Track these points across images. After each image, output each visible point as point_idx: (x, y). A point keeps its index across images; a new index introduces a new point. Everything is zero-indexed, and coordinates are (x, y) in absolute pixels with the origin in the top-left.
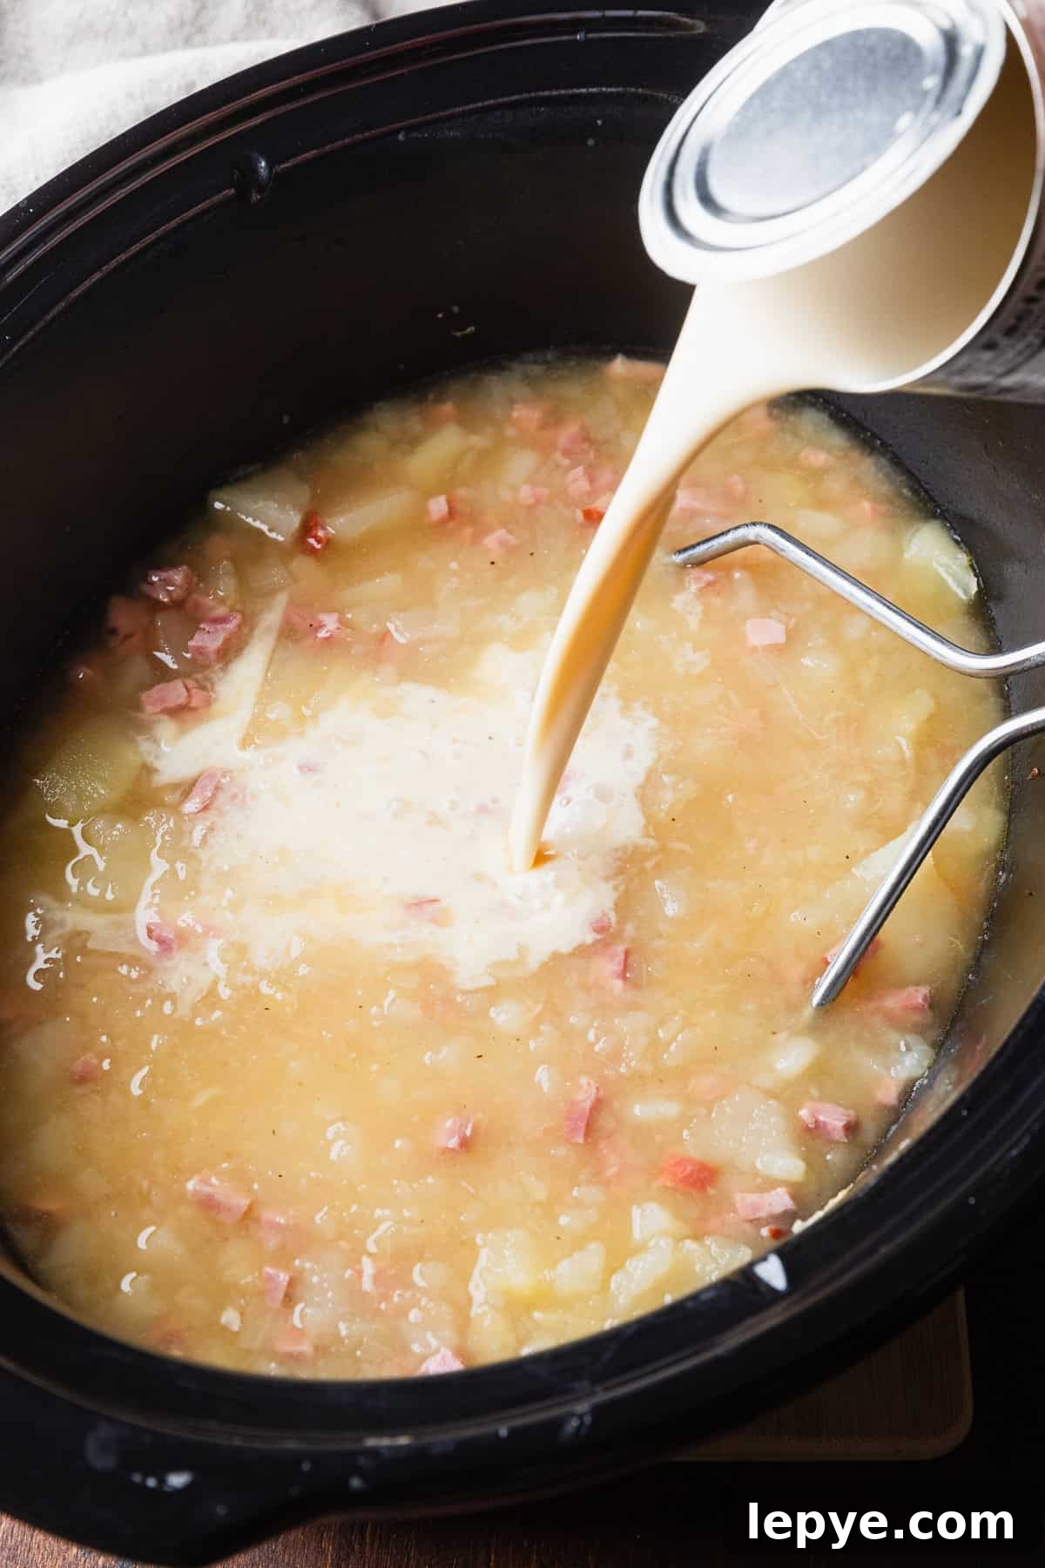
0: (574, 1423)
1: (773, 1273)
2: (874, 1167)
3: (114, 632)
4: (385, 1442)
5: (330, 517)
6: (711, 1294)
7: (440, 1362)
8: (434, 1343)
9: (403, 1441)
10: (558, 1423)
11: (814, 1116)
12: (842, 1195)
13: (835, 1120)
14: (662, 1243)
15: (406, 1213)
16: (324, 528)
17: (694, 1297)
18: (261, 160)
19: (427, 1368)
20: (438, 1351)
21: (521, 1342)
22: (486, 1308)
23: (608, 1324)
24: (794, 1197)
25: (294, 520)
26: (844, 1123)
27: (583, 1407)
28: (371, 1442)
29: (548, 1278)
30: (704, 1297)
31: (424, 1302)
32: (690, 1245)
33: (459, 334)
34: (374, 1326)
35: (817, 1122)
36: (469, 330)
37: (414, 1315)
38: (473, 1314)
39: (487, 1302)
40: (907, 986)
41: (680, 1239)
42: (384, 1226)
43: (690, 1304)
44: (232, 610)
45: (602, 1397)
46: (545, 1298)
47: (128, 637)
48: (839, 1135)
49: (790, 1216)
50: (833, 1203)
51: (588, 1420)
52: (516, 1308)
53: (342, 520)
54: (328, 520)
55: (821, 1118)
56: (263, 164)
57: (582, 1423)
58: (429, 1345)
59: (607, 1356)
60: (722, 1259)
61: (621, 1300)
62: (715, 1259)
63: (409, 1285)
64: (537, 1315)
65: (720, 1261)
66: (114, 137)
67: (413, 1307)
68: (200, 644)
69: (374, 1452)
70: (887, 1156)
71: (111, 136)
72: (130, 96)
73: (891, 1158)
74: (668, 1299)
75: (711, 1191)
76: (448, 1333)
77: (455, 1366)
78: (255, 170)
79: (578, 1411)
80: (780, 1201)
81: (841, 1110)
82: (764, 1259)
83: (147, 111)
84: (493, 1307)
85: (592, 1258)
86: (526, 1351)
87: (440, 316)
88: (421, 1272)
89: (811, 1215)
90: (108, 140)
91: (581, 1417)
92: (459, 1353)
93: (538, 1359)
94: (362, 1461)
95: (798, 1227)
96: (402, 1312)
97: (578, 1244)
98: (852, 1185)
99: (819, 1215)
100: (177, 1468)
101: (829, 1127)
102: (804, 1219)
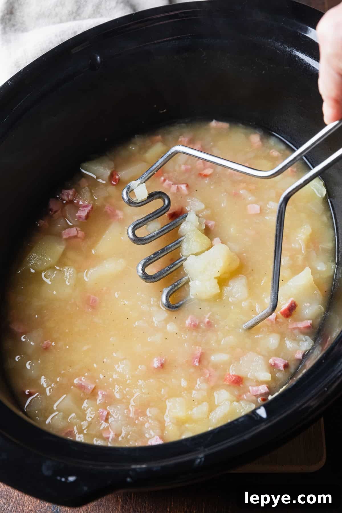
0: (199, 460)
1: (262, 412)
2: (295, 379)
3: (51, 210)
4: (138, 466)
5: (120, 172)
6: (243, 419)
7: (155, 441)
8: (153, 434)
9: (144, 466)
10: (193, 461)
11: (274, 362)
12: (284, 387)
13: (281, 363)
14: (226, 403)
15: (144, 391)
16: (118, 175)
17: (237, 420)
18: (98, 56)
19: (151, 443)
20: (154, 437)
21: (181, 434)
22: (170, 423)
23: (210, 429)
24: (268, 388)
25: (108, 172)
26: (283, 364)
27: (201, 456)
28: (133, 467)
29: (190, 414)
30: (240, 420)
31: (150, 421)
32: (236, 404)
33: (161, 112)
34: (134, 429)
35: (275, 363)
36: (164, 111)
37: (147, 425)
38: (166, 425)
39: (170, 421)
40: (304, 320)
41: (232, 402)
42: (136, 395)
43: (236, 422)
44: (89, 203)
45: (208, 451)
46: (189, 420)
47: (56, 212)
48: (282, 368)
49: (267, 394)
50: (281, 390)
51: (203, 459)
52: (180, 423)
53: (124, 173)
54: (119, 173)
55: (276, 362)
56: (99, 58)
57: (201, 461)
58: (151, 435)
59: (209, 439)
60: (246, 408)
61: (213, 420)
62: (243, 408)
63: (145, 415)
64: (187, 425)
65: (245, 408)
66: (51, 49)
67: (147, 422)
68: (79, 215)
69: (134, 470)
70: (299, 375)
71: (50, 49)
72: (56, 36)
73: (300, 376)
74: (229, 421)
75: (241, 386)
76: (158, 431)
77: (160, 442)
78: (96, 59)
79: (200, 457)
80: (263, 389)
81: (283, 360)
82: (259, 408)
83: (61, 41)
84: (173, 423)
85: (204, 407)
86: (184, 437)
87: (155, 106)
88: (149, 412)
89: (274, 394)
90: (49, 50)
91: (201, 458)
92: (162, 438)
93: (187, 440)
94: (131, 473)
95: (270, 398)
96: (143, 424)
97: (200, 402)
98: (287, 384)
99: (277, 394)
100: (71, 475)
101: (279, 365)
102: (272, 395)
